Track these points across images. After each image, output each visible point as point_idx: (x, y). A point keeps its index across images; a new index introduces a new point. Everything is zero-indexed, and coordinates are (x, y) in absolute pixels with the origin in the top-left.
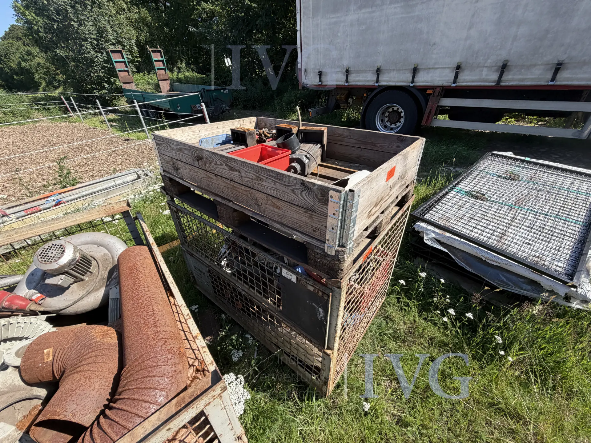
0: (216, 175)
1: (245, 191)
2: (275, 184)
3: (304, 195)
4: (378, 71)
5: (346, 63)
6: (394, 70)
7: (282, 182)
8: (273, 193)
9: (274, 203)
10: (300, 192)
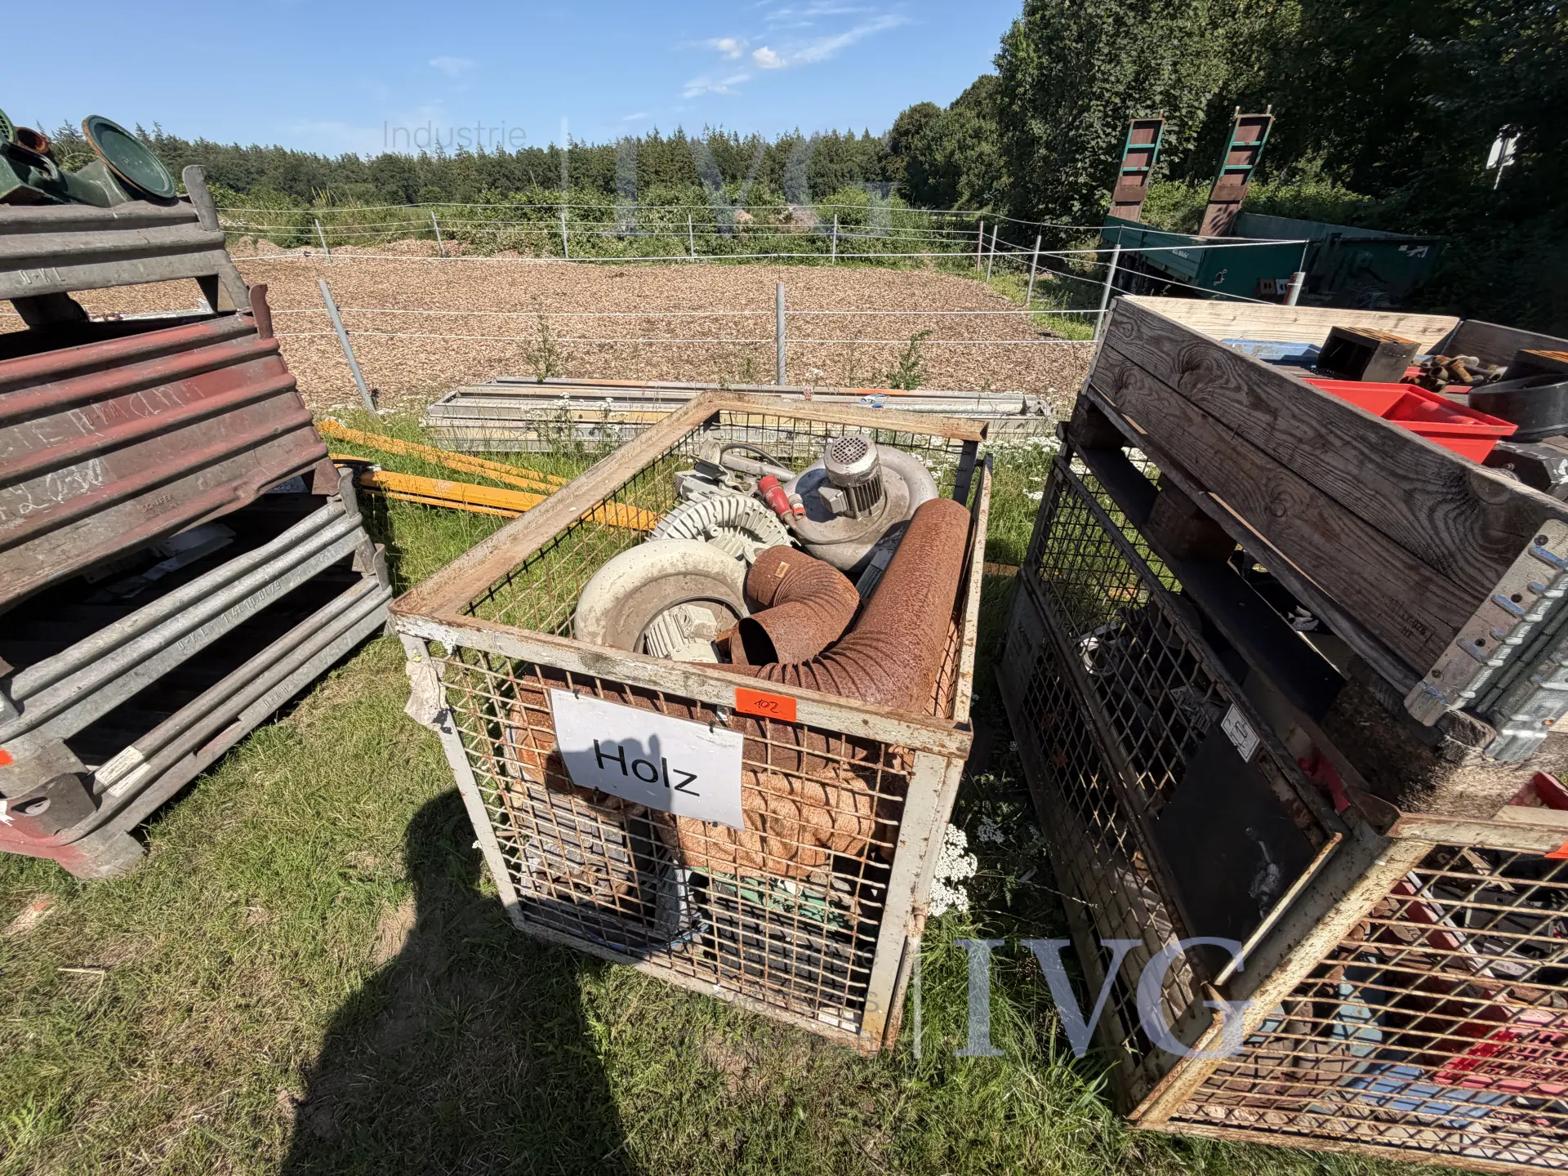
0: (1207, 414)
1: (1261, 468)
2: (1361, 464)
3: (1439, 514)
7: (1389, 463)
8: (1338, 488)
9: (1324, 520)
10: (1430, 504)
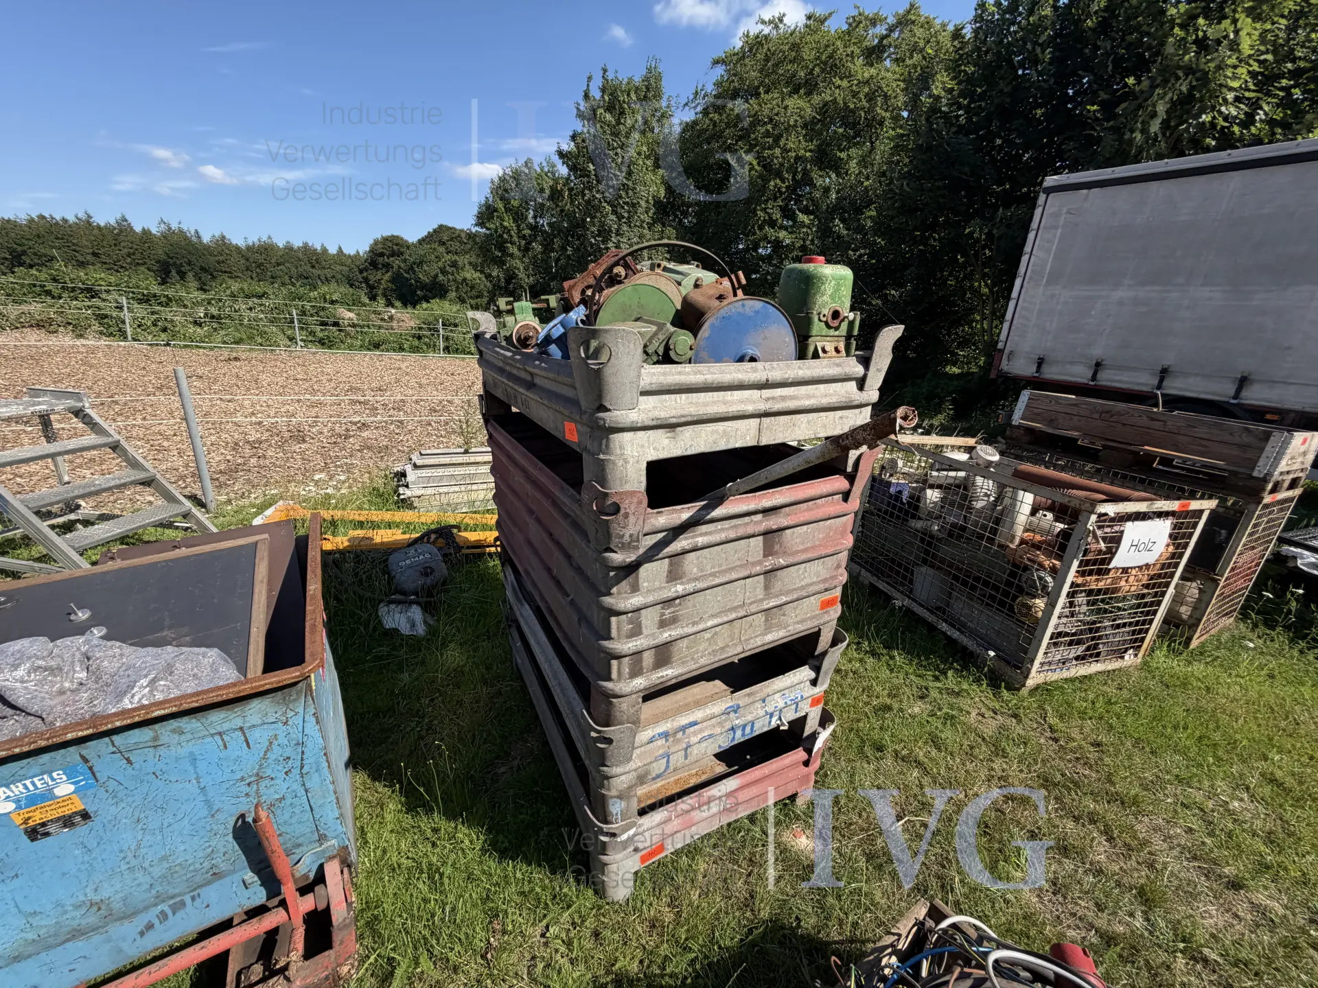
1: (1165, 435)
2: (1210, 430)
4: (1164, 373)
5: (1097, 352)
6: (1197, 375)
7: (1220, 428)
8: (1203, 436)
9: (1201, 443)
10: (1239, 434)
